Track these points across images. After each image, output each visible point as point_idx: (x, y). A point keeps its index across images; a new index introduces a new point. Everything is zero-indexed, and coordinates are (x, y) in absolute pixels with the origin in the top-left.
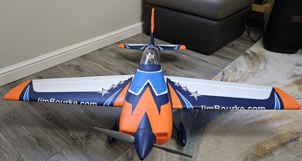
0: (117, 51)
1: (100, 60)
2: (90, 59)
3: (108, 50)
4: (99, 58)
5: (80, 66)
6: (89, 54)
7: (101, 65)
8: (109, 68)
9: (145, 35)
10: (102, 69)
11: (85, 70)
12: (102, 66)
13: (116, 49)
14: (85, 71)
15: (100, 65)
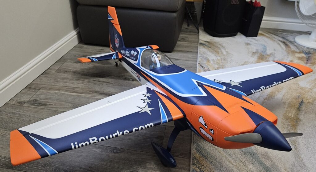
0: (68, 70)
1: (57, 86)
2: (42, 88)
3: (55, 72)
4: (53, 84)
5: (37, 100)
6: (34, 82)
7: (65, 91)
8: (78, 91)
9: (84, 45)
10: (70, 95)
11: (49, 102)
12: (67, 92)
13: (65, 69)
14: (51, 104)
15: (63, 91)
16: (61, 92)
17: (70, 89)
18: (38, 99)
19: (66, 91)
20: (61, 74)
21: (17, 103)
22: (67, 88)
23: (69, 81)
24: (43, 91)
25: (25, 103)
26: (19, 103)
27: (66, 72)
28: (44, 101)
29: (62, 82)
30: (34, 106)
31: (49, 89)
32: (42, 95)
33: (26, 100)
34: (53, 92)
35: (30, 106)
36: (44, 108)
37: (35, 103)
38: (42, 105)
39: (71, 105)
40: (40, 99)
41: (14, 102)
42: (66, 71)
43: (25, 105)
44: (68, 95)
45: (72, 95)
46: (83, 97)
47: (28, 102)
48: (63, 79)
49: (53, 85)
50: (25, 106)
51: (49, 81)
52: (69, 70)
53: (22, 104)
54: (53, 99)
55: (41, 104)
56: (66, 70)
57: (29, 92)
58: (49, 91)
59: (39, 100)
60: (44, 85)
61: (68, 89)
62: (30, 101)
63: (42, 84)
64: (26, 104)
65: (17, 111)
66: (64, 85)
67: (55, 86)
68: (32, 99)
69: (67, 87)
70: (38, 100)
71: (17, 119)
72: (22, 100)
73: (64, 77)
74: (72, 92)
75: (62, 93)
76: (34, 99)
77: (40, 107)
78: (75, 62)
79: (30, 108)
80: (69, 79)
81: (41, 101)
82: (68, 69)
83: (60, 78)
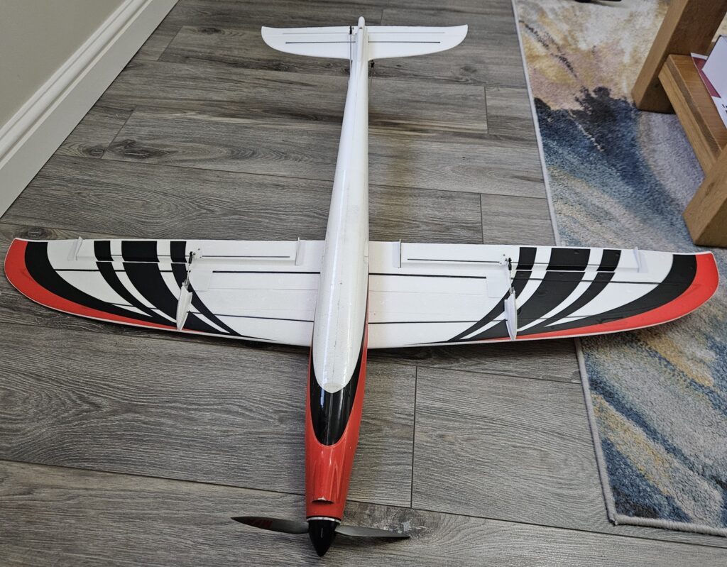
16: (190, 115)
17: (210, 105)
18: (135, 138)
19: (202, 112)
20: (175, 66)
21: (84, 151)
22: (202, 105)
23: (201, 84)
24: (142, 114)
25: (104, 151)
26: (89, 151)
27: (186, 59)
28: (152, 142)
29: (184, 87)
30: (130, 160)
31: (156, 109)
32: (143, 126)
33: (105, 142)
34: (168, 116)
35: (119, 158)
36: (159, 164)
37: (130, 149)
38: (149, 153)
39: (225, 151)
40: (141, 138)
41: (74, 151)
42: (187, 57)
43: (107, 156)
44: (209, 123)
45: (222, 124)
46: (250, 128)
47: (111, 148)
48: (185, 79)
49: (165, 98)
50: (108, 161)
51: (149, 88)
52: (194, 54)
53: (99, 155)
54: (175, 137)
55: (147, 152)
56: (186, 53)
57: (106, 120)
58: (159, 116)
59: (140, 141)
60: (141, 97)
61: (205, 108)
62: (118, 146)
63: (135, 97)
64: (106, 153)
65: (90, 176)
66: (191, 97)
67: (170, 99)
68: (119, 139)
69: (202, 102)
70: (136, 140)
71: (95, 195)
72: (93, 143)
73: (187, 72)
74: (219, 116)
75: (194, 119)
76: (124, 138)
77: (147, 161)
78: (204, 31)
79: (123, 166)
80: (202, 78)
81: (145, 145)
82: (190, 51)
83: (177, 78)
